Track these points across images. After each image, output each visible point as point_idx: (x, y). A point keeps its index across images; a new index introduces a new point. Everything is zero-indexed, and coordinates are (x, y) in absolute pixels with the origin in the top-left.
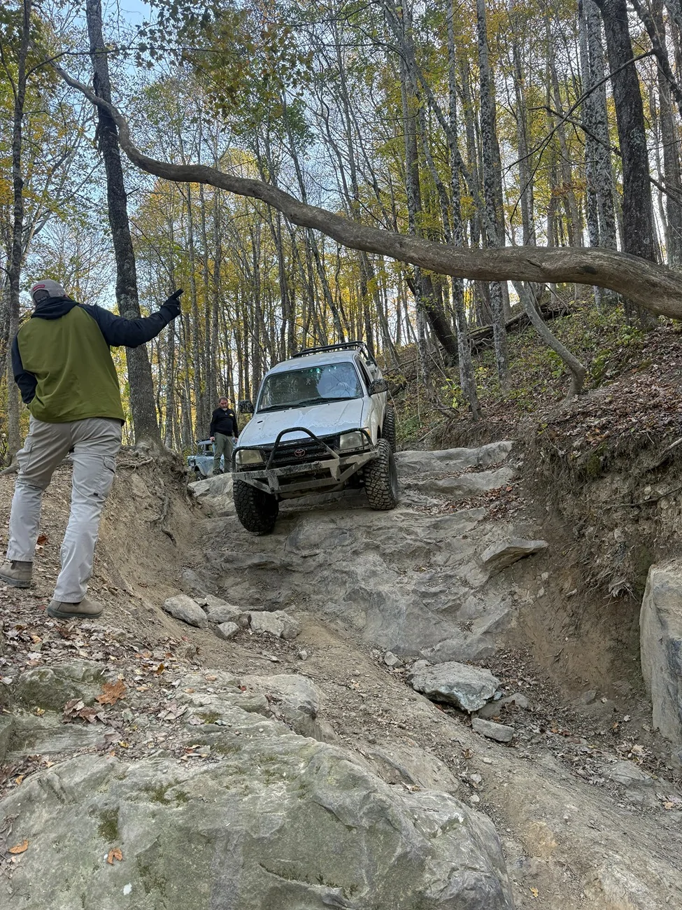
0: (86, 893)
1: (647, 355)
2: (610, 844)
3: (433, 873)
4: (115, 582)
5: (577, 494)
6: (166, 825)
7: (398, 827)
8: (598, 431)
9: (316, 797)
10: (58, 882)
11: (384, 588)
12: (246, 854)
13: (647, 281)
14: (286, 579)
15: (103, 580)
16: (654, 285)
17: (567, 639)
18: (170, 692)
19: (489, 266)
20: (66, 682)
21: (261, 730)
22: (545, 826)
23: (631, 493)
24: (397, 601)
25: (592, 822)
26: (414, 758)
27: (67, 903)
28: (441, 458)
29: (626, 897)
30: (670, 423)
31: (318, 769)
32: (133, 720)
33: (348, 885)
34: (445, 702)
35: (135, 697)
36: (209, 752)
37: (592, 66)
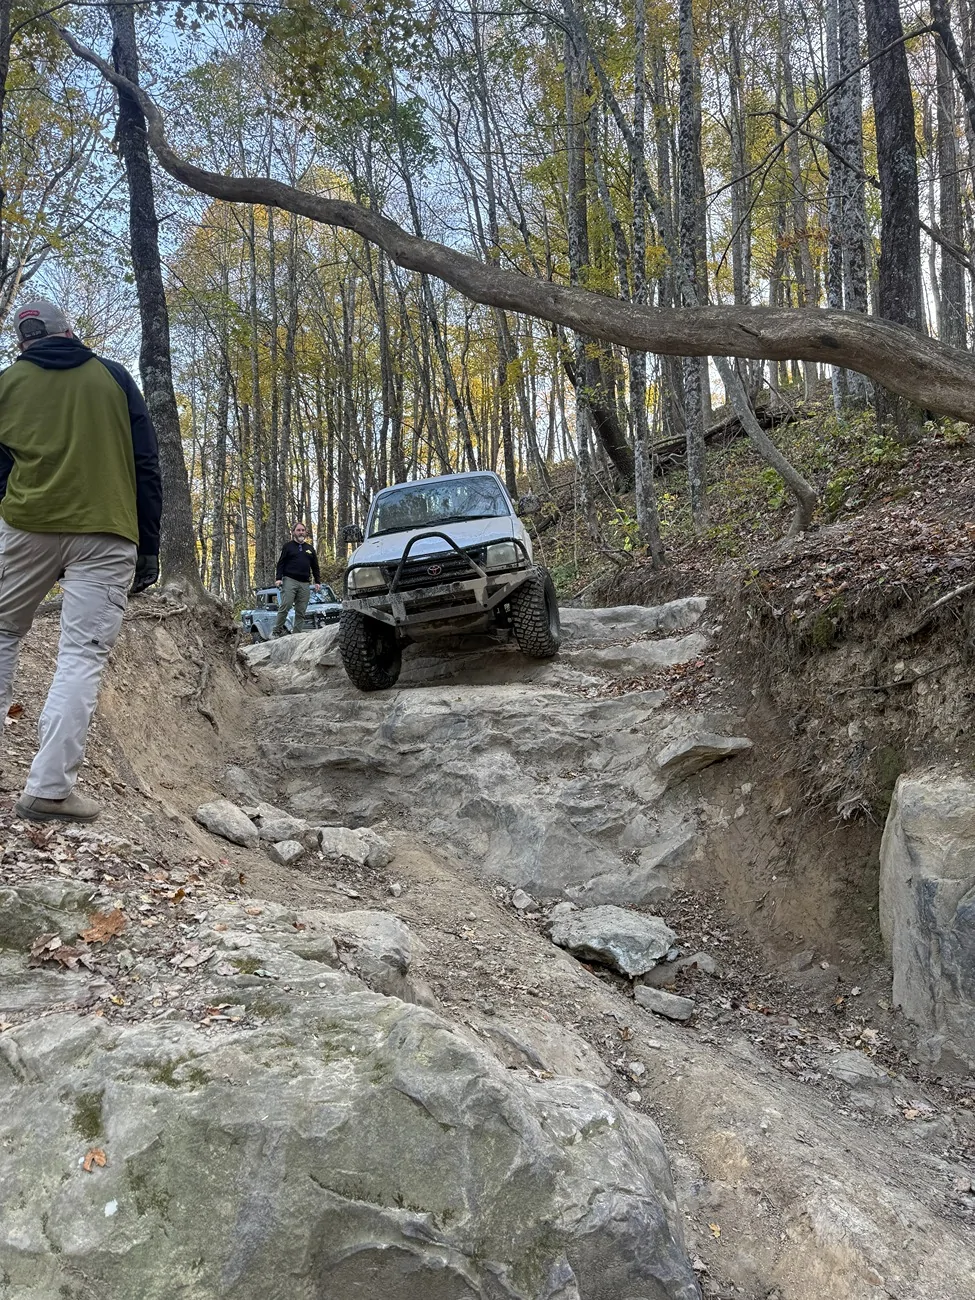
0: (50, 1213)
1: (906, 478)
2: (826, 1165)
3: (566, 1196)
4: (122, 776)
5: (797, 673)
6: (173, 1116)
7: (517, 1127)
8: (831, 582)
9: (398, 1081)
10: (9, 1196)
11: (516, 800)
12: (290, 1162)
13: (913, 360)
14: (376, 785)
15: (104, 772)
16: (922, 366)
17: (774, 878)
18: (192, 928)
19: (684, 334)
20: (36, 909)
21: (322, 985)
22: (734, 1138)
23: (875, 672)
24: (533, 819)
25: (802, 1133)
26: (548, 1038)
27: (20, 1226)
28: (605, 620)
29: (846, 1240)
30: (936, 571)
31: (403, 1041)
32: (133, 966)
33: (439, 1210)
34: (598, 961)
35: (138, 933)
36: (244, 1014)
37: (843, 58)
